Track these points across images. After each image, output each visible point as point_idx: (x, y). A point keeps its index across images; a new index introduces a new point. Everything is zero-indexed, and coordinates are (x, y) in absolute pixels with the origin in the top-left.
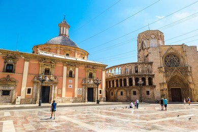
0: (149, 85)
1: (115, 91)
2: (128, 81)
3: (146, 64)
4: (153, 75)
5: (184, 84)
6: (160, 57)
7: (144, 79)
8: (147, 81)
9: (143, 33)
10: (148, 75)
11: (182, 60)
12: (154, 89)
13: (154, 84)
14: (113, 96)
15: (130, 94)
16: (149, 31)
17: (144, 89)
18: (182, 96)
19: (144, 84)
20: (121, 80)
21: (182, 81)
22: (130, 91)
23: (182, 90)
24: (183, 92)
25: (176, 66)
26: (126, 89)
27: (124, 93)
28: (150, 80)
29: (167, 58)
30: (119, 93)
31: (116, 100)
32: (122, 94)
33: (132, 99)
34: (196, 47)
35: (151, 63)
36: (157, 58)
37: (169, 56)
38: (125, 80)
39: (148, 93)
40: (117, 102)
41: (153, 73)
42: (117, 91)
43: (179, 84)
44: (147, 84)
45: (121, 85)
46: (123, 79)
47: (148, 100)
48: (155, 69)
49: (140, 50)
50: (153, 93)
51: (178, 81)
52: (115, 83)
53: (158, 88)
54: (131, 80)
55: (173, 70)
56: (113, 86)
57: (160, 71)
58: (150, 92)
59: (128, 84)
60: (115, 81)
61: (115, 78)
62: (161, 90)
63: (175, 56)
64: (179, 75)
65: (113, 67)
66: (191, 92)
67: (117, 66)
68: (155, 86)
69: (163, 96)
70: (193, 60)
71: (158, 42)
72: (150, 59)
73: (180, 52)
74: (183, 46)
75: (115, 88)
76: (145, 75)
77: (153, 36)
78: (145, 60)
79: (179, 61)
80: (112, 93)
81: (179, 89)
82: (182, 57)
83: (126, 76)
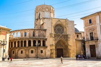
0: (43, 46)
1: (17, 50)
2: (27, 43)
3: (42, 30)
4: (46, 39)
5: (65, 46)
6: (52, 26)
7: (39, 42)
8: (42, 43)
9: (40, 6)
10: (43, 39)
11: (65, 30)
12: (46, 49)
13: (46, 45)
14: (14, 54)
15: (28, 52)
16: (45, 5)
17: (40, 49)
18: (64, 54)
19: (40, 45)
20: (22, 42)
21: (64, 43)
22: (28, 51)
23: (63, 50)
24: (64, 51)
25: (61, 33)
26: (25, 48)
27: (24, 52)
28: (44, 42)
29: (56, 27)
30: (20, 52)
31: (16, 57)
32: (22, 52)
33: (30, 56)
34: (73, 22)
35: (45, 30)
36: (49, 26)
37: (57, 26)
38: (25, 42)
39: (42, 52)
40: (17, 58)
41: (46, 38)
42: (18, 51)
43: (62, 46)
44: (42, 45)
45: (22, 46)
46: (23, 41)
47: (42, 57)
48: (47, 35)
49: (38, 19)
50: (45, 52)
51: (62, 44)
52: (17, 44)
53: (49, 48)
54: (30, 42)
55: (59, 36)
56: (15, 46)
57: (51, 36)
58: (43, 51)
59: (27, 45)
60: (17, 42)
61: (17, 39)
62: (51, 50)
63: (61, 26)
64: (63, 40)
65: (16, 31)
66: (69, 51)
67: (19, 30)
68: (47, 47)
69: (52, 53)
70: (72, 30)
71: (50, 14)
72: (45, 27)
73: (64, 24)
74: (66, 20)
75: (17, 48)
76: (41, 39)
77: (47, 10)
78: (40, 27)
79: (63, 30)
80: (14, 52)
81: (62, 49)
82: (66, 27)
83: (26, 39)
